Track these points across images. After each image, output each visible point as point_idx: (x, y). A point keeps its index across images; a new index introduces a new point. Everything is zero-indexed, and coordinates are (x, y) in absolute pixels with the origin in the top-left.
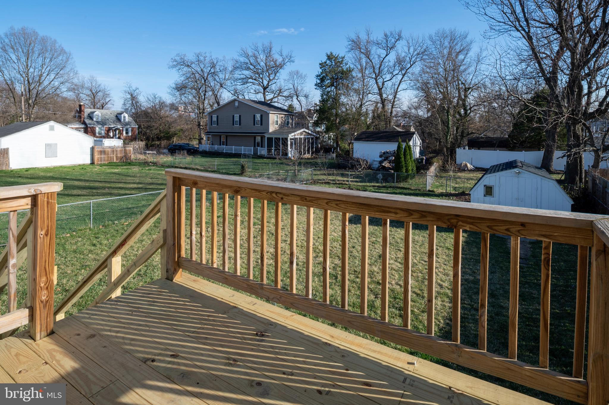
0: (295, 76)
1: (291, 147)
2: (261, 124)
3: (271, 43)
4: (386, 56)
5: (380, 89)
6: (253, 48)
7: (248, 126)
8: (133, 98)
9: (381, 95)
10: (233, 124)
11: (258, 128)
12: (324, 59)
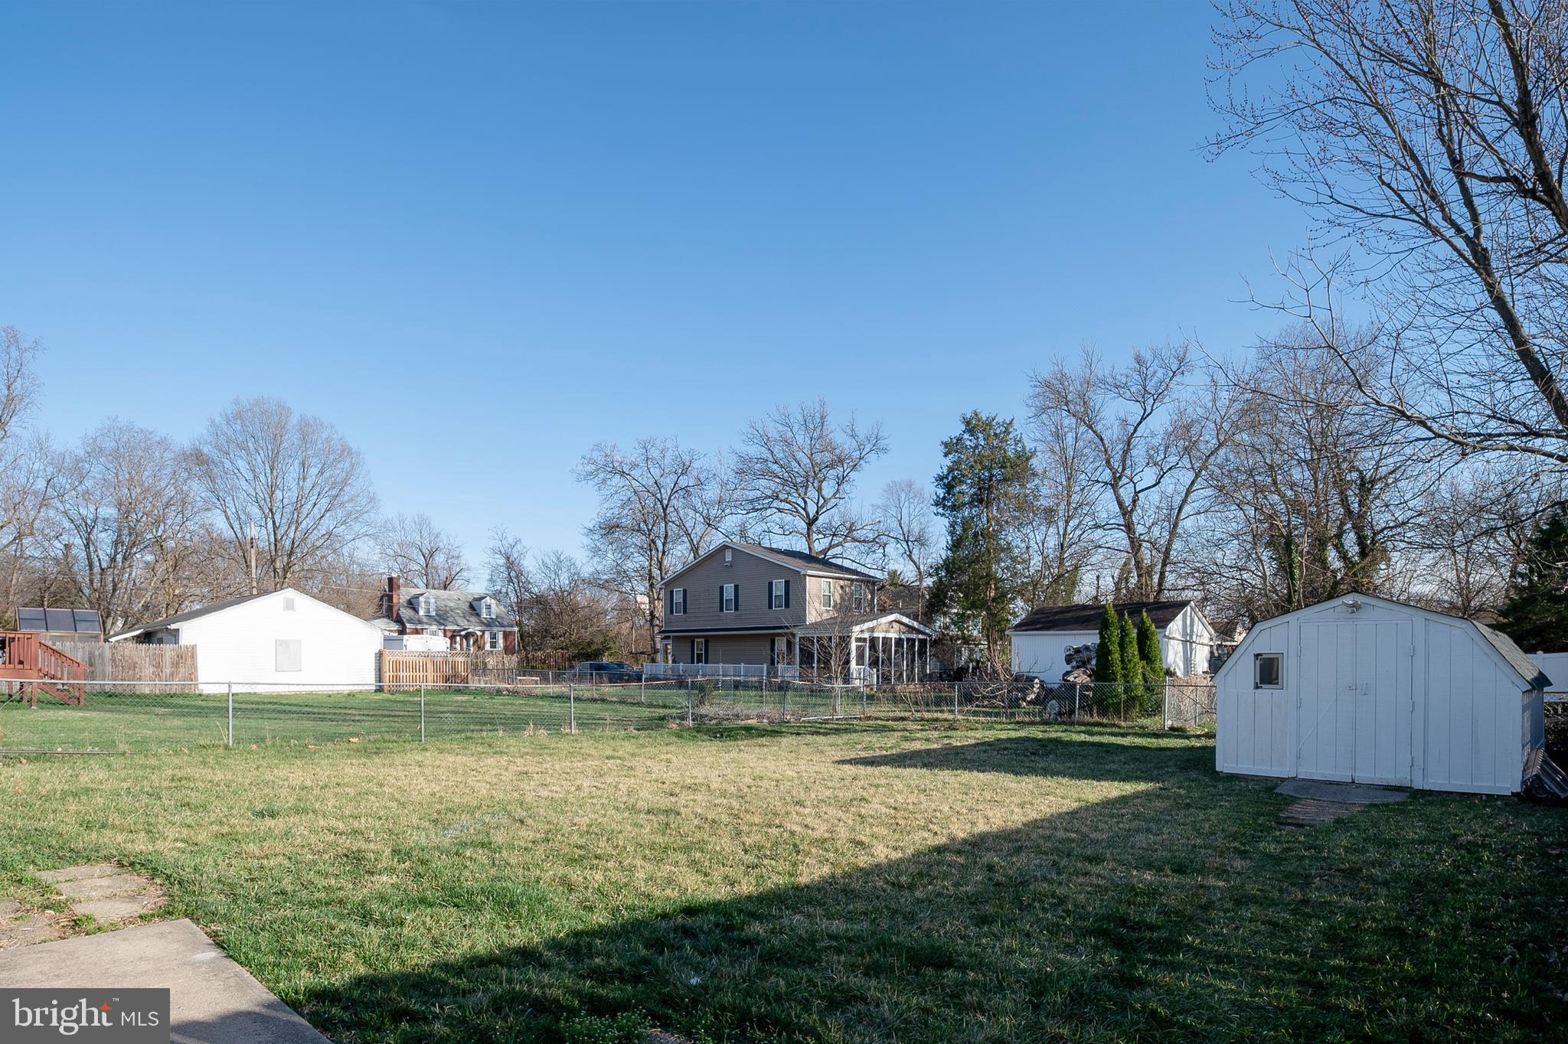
0: (903, 495)
1: (860, 660)
2: (787, 605)
3: (823, 404)
4: (1143, 419)
5: (1126, 513)
6: (777, 417)
7: (755, 614)
8: (510, 564)
9: (1129, 528)
10: (721, 610)
11: (779, 615)
12: (957, 429)
